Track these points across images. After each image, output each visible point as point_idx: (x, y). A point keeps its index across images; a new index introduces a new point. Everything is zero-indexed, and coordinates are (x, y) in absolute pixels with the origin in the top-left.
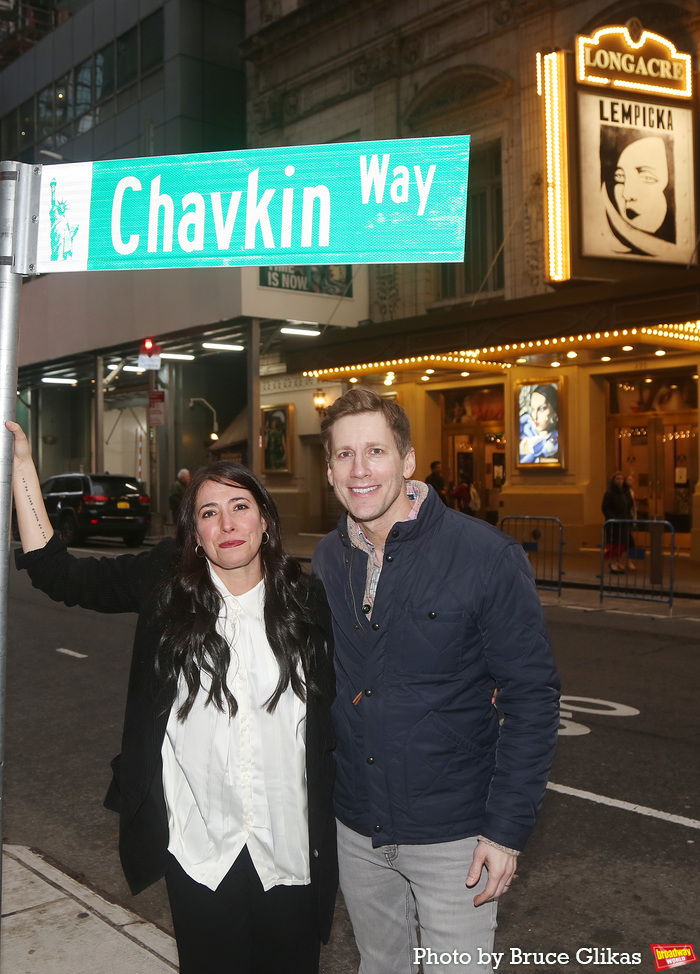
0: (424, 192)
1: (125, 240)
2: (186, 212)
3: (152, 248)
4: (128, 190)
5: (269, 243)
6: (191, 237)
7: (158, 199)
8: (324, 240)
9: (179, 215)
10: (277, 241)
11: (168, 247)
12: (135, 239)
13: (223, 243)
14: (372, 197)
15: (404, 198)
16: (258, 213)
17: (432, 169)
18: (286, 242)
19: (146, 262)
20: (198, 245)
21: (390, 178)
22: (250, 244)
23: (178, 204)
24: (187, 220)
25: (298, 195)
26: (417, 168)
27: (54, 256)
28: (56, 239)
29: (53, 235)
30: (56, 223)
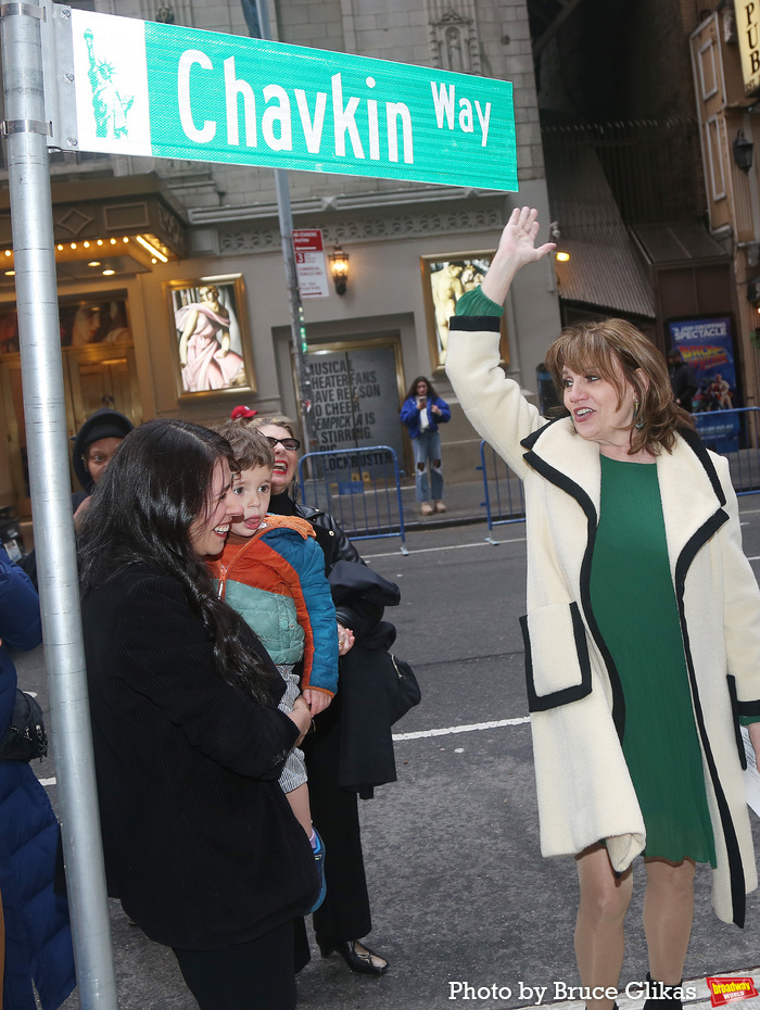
0: (485, 125)
1: (199, 126)
2: (269, 105)
3: (233, 140)
4: (195, 67)
5: (359, 154)
6: (277, 134)
7: (234, 85)
8: (409, 158)
9: (261, 106)
10: (366, 148)
11: (252, 142)
12: (210, 127)
13: (313, 144)
14: (446, 127)
15: (469, 129)
16: (345, 120)
17: (488, 105)
18: (375, 155)
19: (229, 156)
20: (284, 144)
21: (458, 110)
22: (340, 151)
23: (259, 94)
24: (270, 114)
25: (382, 110)
26: (477, 103)
27: (101, 132)
28: (102, 110)
29: (97, 103)
30: (99, 88)
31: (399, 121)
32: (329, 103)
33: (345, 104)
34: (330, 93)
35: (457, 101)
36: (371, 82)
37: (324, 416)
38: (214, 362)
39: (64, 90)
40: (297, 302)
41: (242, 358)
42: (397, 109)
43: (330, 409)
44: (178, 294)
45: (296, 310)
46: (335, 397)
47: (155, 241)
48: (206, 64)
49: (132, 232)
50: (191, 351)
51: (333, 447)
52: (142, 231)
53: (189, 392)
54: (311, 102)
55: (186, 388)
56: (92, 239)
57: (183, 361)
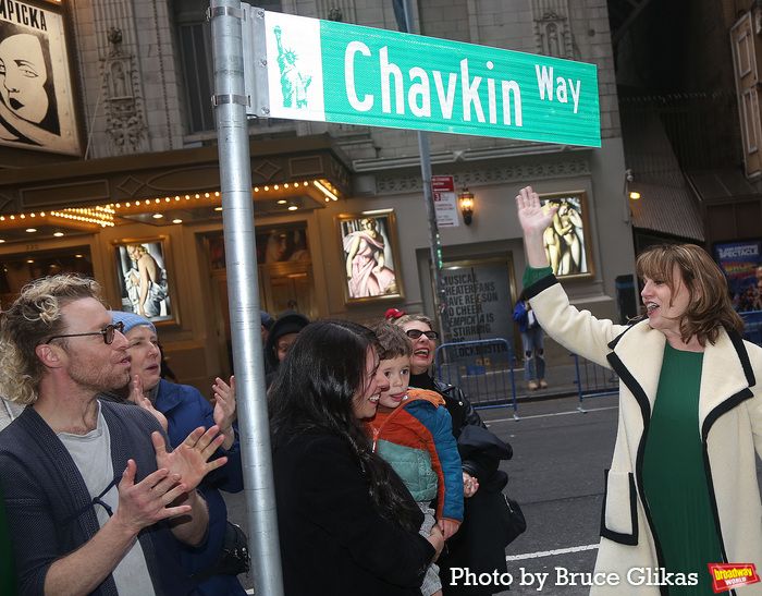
0: (576, 97)
1: (361, 99)
2: (414, 82)
3: (386, 109)
4: (358, 53)
5: (481, 119)
6: (419, 105)
7: (387, 68)
8: (519, 122)
9: (408, 84)
10: (487, 115)
11: (400, 110)
12: (369, 99)
13: (447, 112)
14: (547, 99)
15: (564, 100)
16: (470, 94)
17: (579, 82)
18: (493, 120)
19: (383, 121)
20: (425, 111)
21: (555, 86)
22: (467, 117)
23: (405, 74)
24: (414, 90)
25: (498, 86)
26: (570, 81)
27: (287, 103)
28: (288, 87)
29: (284, 82)
30: (286, 70)
31: (511, 94)
32: (459, 81)
33: (471, 82)
34: (459, 73)
35: (555, 79)
36: (490, 65)
37: (455, 316)
38: (372, 275)
39: (260, 72)
40: (435, 230)
41: (394, 272)
42: (509, 86)
43: (460, 311)
44: (345, 224)
45: (434, 236)
46: (463, 302)
47: (328, 185)
48: (366, 52)
49: (311, 178)
50: (355, 267)
51: (463, 339)
52: (318, 178)
53: (353, 298)
54: (445, 80)
55: (351, 295)
56: (281, 183)
57: (349, 274)
